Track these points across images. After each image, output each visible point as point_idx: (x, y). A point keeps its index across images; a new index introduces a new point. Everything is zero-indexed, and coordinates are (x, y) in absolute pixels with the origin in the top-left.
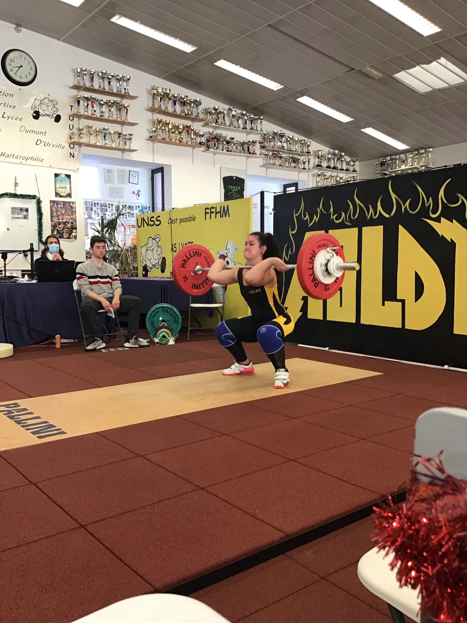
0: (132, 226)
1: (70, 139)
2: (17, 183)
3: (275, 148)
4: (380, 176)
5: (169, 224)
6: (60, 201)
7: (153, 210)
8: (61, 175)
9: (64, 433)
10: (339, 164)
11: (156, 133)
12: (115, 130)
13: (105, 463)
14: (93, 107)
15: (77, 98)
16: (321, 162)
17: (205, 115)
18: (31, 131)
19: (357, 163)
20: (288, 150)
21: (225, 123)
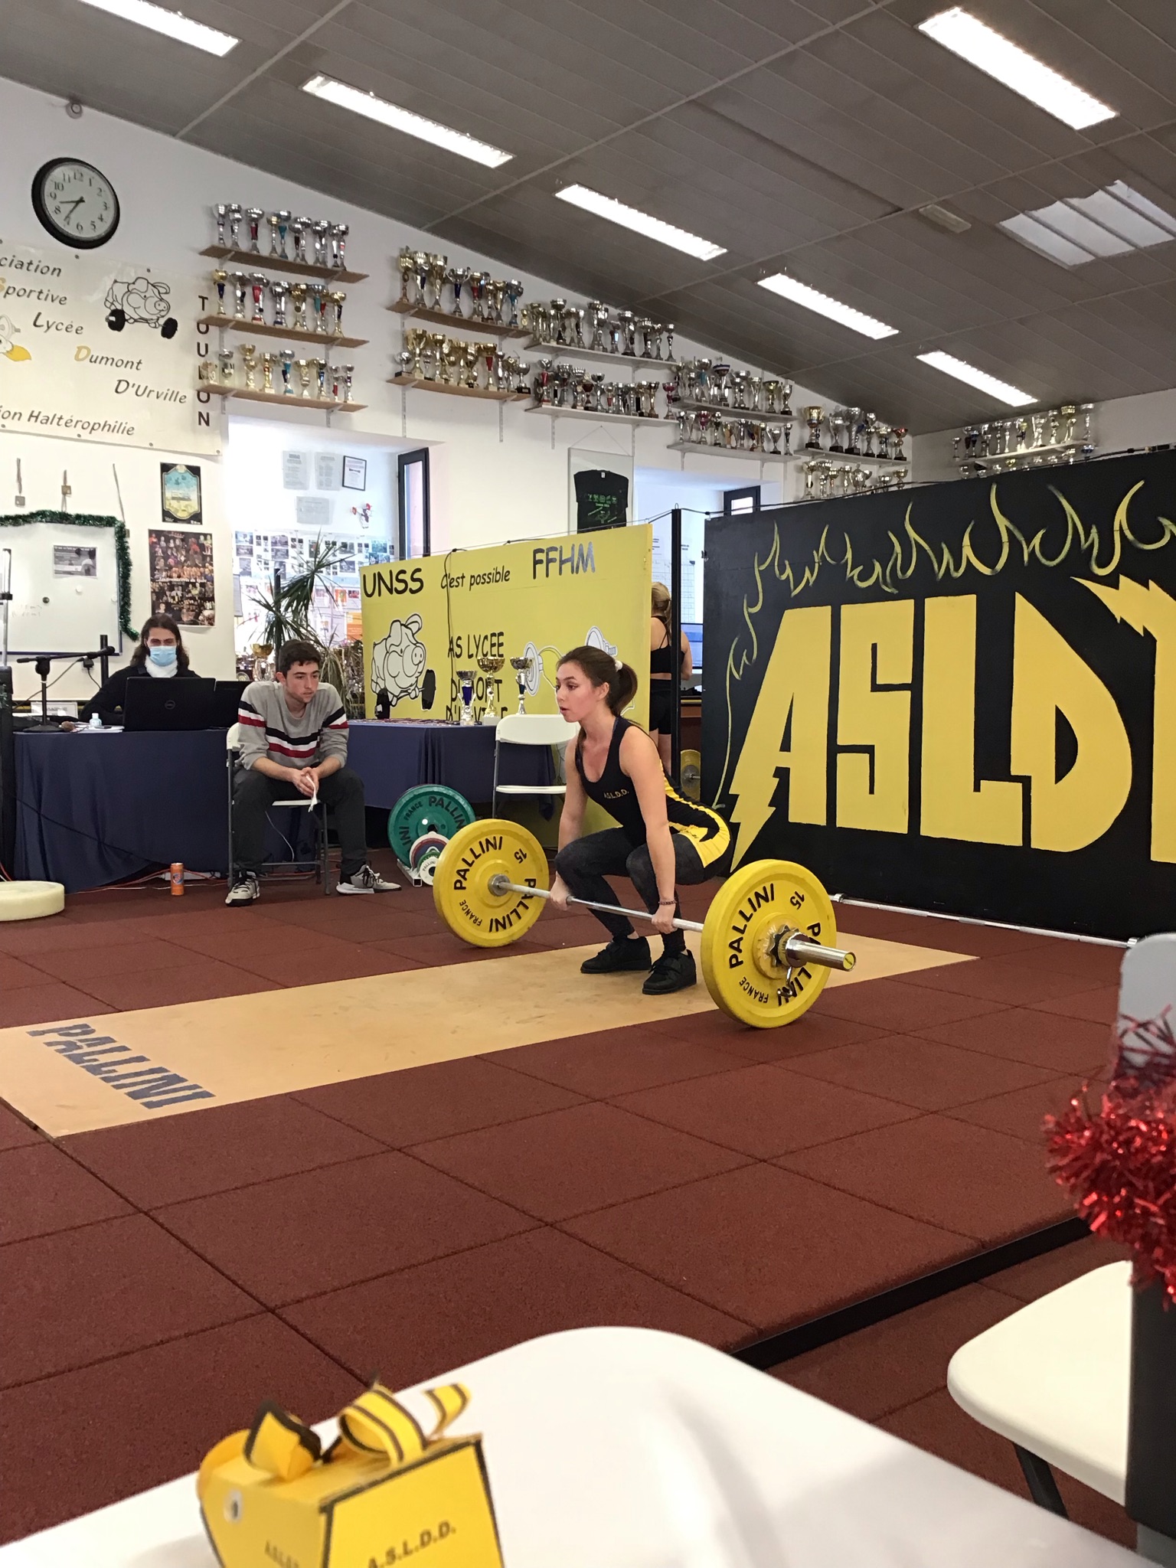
0: (350, 592)
1: (200, 378)
2: (69, 487)
3: (705, 401)
4: (965, 470)
5: (443, 588)
6: (175, 532)
7: (402, 556)
8: (178, 467)
9: (208, 1095)
10: (863, 441)
11: (411, 365)
12: (310, 359)
13: (313, 1166)
14: (257, 300)
15: (217, 278)
16: (817, 436)
17: (531, 321)
18: (103, 358)
19: (907, 439)
20: (735, 408)
21: (580, 339)
